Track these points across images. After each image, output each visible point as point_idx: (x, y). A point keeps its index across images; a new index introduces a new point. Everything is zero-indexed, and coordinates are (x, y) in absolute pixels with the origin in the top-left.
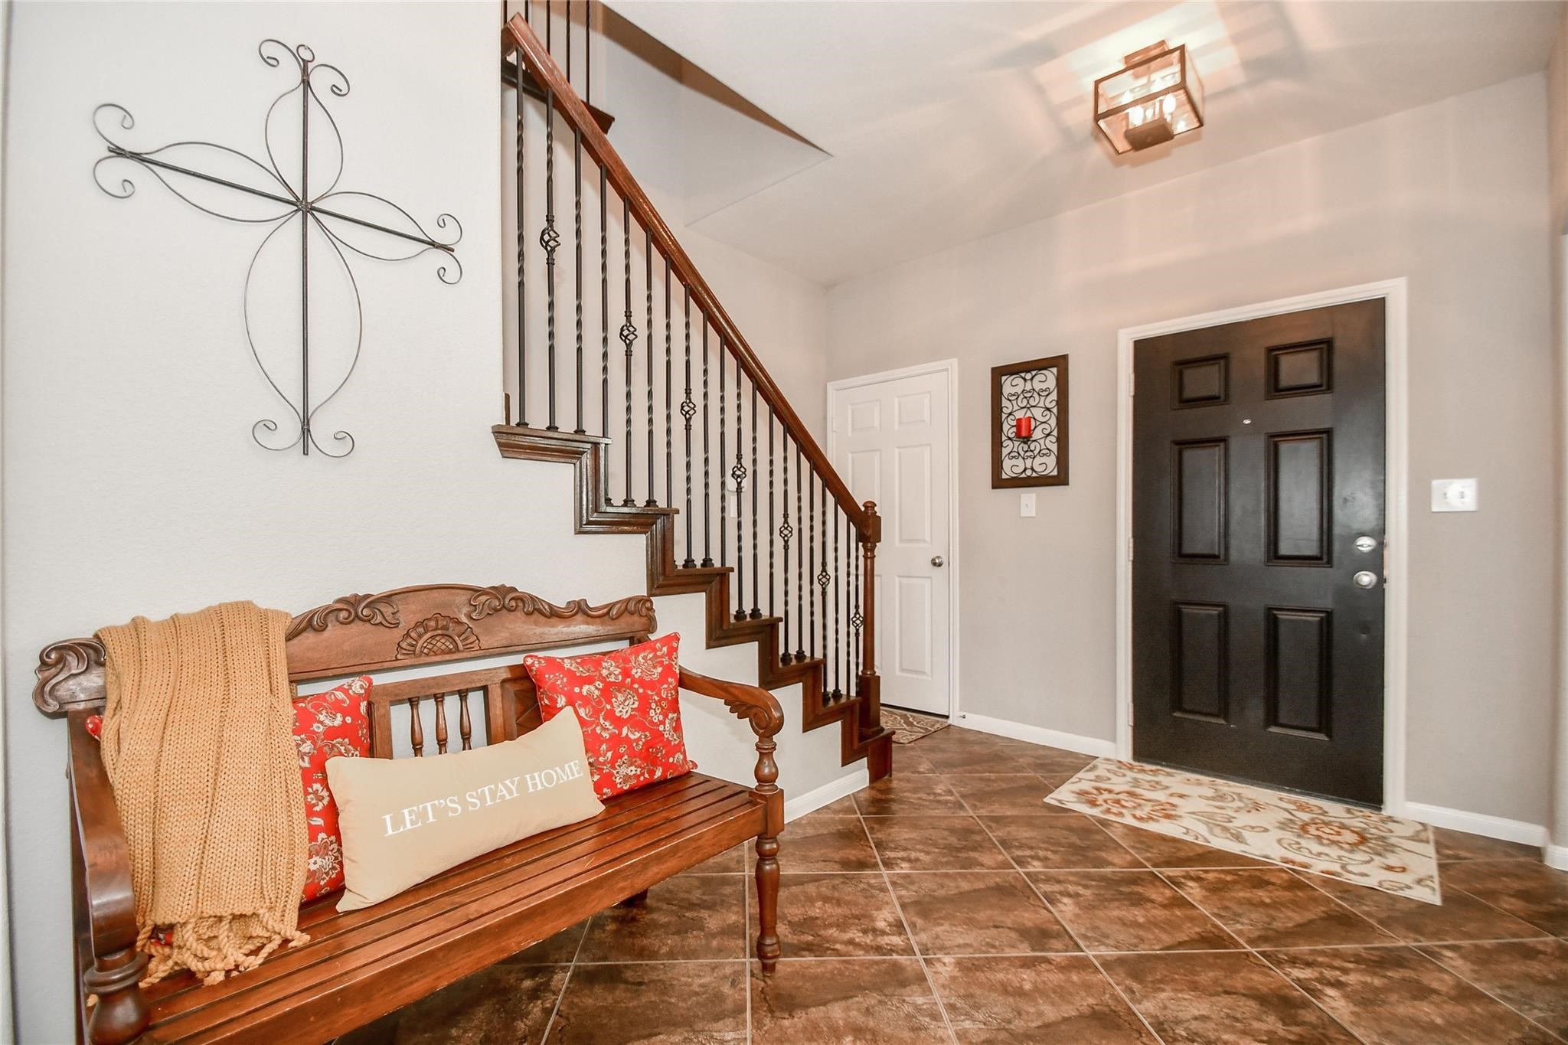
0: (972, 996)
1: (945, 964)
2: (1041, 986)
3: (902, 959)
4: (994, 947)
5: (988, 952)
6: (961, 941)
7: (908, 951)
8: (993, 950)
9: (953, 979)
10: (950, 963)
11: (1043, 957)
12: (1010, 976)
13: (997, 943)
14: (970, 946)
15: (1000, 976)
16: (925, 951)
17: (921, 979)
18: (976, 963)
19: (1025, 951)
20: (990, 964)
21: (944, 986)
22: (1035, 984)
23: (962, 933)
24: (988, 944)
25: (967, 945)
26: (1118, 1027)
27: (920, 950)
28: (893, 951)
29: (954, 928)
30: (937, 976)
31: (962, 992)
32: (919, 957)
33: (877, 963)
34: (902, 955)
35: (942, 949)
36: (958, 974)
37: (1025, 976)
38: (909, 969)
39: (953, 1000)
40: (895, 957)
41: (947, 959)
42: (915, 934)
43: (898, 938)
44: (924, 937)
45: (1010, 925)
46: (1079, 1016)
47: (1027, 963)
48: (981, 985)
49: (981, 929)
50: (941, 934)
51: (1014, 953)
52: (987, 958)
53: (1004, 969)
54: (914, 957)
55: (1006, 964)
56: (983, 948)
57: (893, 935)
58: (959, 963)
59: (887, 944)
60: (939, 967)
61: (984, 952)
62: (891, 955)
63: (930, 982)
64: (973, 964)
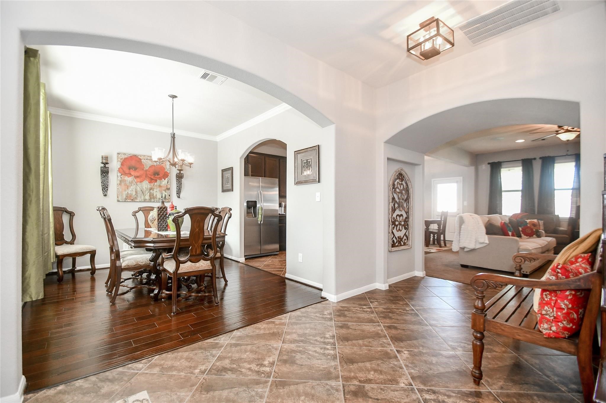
0: (394, 371)
1: (404, 383)
2: (367, 372)
3: (422, 387)
4: (381, 389)
5: (384, 387)
6: (396, 393)
7: (420, 391)
8: (382, 387)
9: (400, 377)
10: (401, 383)
11: (361, 383)
12: (378, 376)
13: (379, 390)
14: (392, 390)
15: (382, 377)
16: (413, 390)
17: (413, 378)
18: (391, 383)
19: (368, 387)
20: (385, 382)
21: (404, 375)
22: (369, 373)
23: (395, 398)
24: (384, 390)
25: (394, 391)
26: (348, 359)
27: (415, 390)
28: (427, 391)
29: (399, 400)
30: (406, 378)
31: (397, 372)
32: (415, 387)
33: (433, 386)
34: (422, 389)
35: (405, 390)
36: (399, 379)
37: (372, 376)
38: (418, 382)
39: (401, 370)
40: (426, 388)
41: (402, 385)
42: (418, 398)
43: (426, 397)
44: (414, 397)
45: (370, 400)
46: (358, 363)
47: (369, 381)
48: (390, 374)
49: (385, 399)
50: (406, 398)
51: (372, 386)
52: (385, 384)
53: (379, 379)
54: (417, 387)
55: (378, 381)
56: (386, 389)
57: (429, 399)
58: (397, 383)
59: (431, 394)
60: (406, 382)
61: (386, 387)
62: (427, 389)
63: (409, 377)
64: (392, 382)
